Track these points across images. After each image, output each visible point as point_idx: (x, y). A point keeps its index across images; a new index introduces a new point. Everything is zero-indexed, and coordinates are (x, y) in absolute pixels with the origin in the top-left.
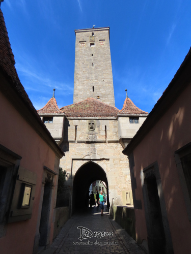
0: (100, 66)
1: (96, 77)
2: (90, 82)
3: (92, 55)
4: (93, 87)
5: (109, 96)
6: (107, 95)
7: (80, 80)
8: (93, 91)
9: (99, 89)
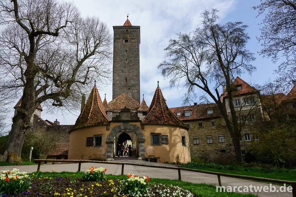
0: (131, 62)
1: (128, 71)
2: (124, 74)
3: (126, 51)
4: (126, 78)
6: (135, 85)
7: (117, 72)
8: (126, 81)
9: (130, 80)
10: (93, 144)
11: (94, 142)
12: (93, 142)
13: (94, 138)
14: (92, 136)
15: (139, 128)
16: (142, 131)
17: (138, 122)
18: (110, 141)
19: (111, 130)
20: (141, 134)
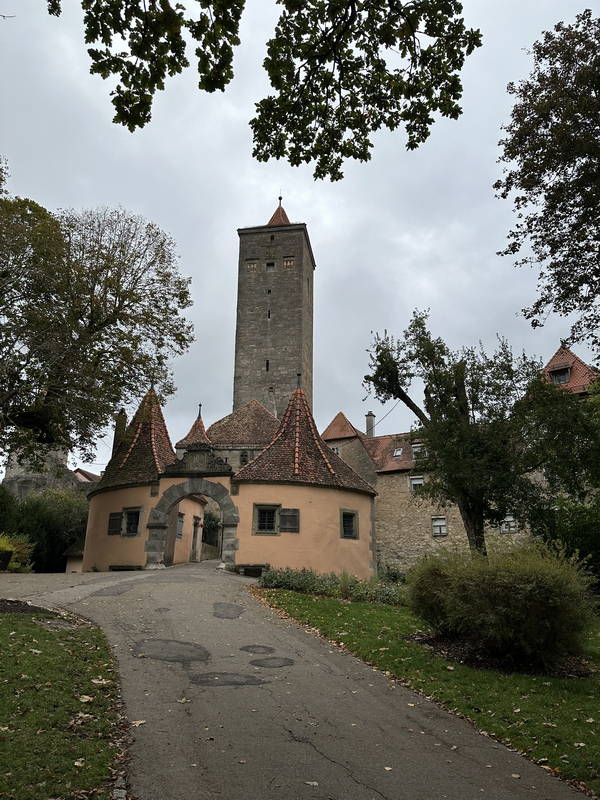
1: (273, 340)
7: (246, 348)
8: (267, 370)
9: (278, 366)
10: (122, 529)
11: (124, 526)
12: (121, 523)
13: (124, 515)
15: (227, 491)
16: (233, 498)
17: (225, 476)
18: (156, 521)
19: (161, 495)
20: (231, 505)
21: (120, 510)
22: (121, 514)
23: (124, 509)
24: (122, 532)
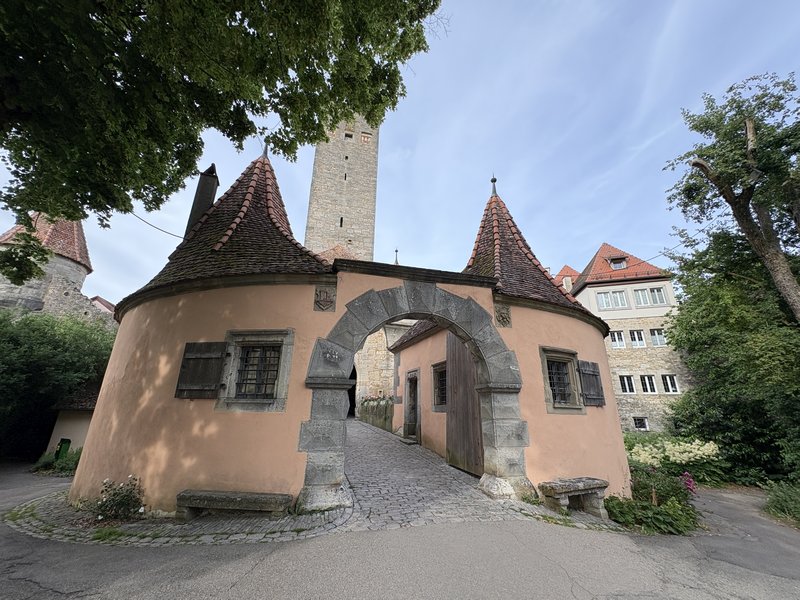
0: (357, 182)
1: (348, 201)
2: (338, 208)
3: (347, 158)
4: (342, 219)
5: (366, 240)
6: (363, 237)
7: (321, 201)
8: (341, 226)
9: (351, 225)
10: (223, 386)
11: (231, 376)
12: (220, 371)
13: (231, 350)
14: (221, 339)
15: (488, 316)
16: (502, 331)
17: (481, 284)
18: (332, 372)
19: (341, 309)
20: (499, 345)
21: (220, 338)
22: (223, 346)
23: (234, 334)
24: (223, 395)
